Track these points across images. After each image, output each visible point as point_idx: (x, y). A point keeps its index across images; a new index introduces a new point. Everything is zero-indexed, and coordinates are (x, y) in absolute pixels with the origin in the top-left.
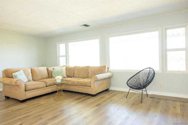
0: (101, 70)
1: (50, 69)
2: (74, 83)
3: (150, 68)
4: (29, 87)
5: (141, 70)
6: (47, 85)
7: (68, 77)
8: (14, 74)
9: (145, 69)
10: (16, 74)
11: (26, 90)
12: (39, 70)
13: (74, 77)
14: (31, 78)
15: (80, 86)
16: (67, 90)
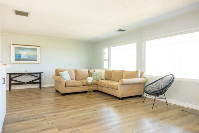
0: (133, 75)
1: (91, 71)
2: (106, 85)
3: (172, 75)
4: (68, 84)
5: (164, 76)
6: (84, 85)
7: (106, 79)
8: (60, 73)
9: (167, 76)
10: (62, 73)
11: (66, 86)
12: (81, 71)
13: (111, 80)
14: (74, 77)
15: (111, 89)
16: (101, 91)
